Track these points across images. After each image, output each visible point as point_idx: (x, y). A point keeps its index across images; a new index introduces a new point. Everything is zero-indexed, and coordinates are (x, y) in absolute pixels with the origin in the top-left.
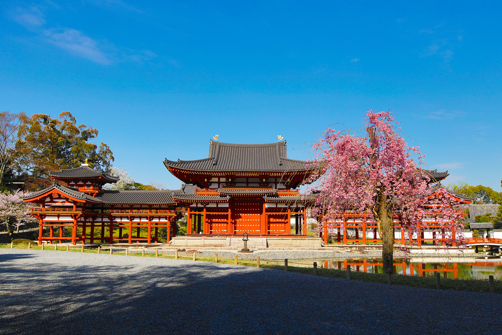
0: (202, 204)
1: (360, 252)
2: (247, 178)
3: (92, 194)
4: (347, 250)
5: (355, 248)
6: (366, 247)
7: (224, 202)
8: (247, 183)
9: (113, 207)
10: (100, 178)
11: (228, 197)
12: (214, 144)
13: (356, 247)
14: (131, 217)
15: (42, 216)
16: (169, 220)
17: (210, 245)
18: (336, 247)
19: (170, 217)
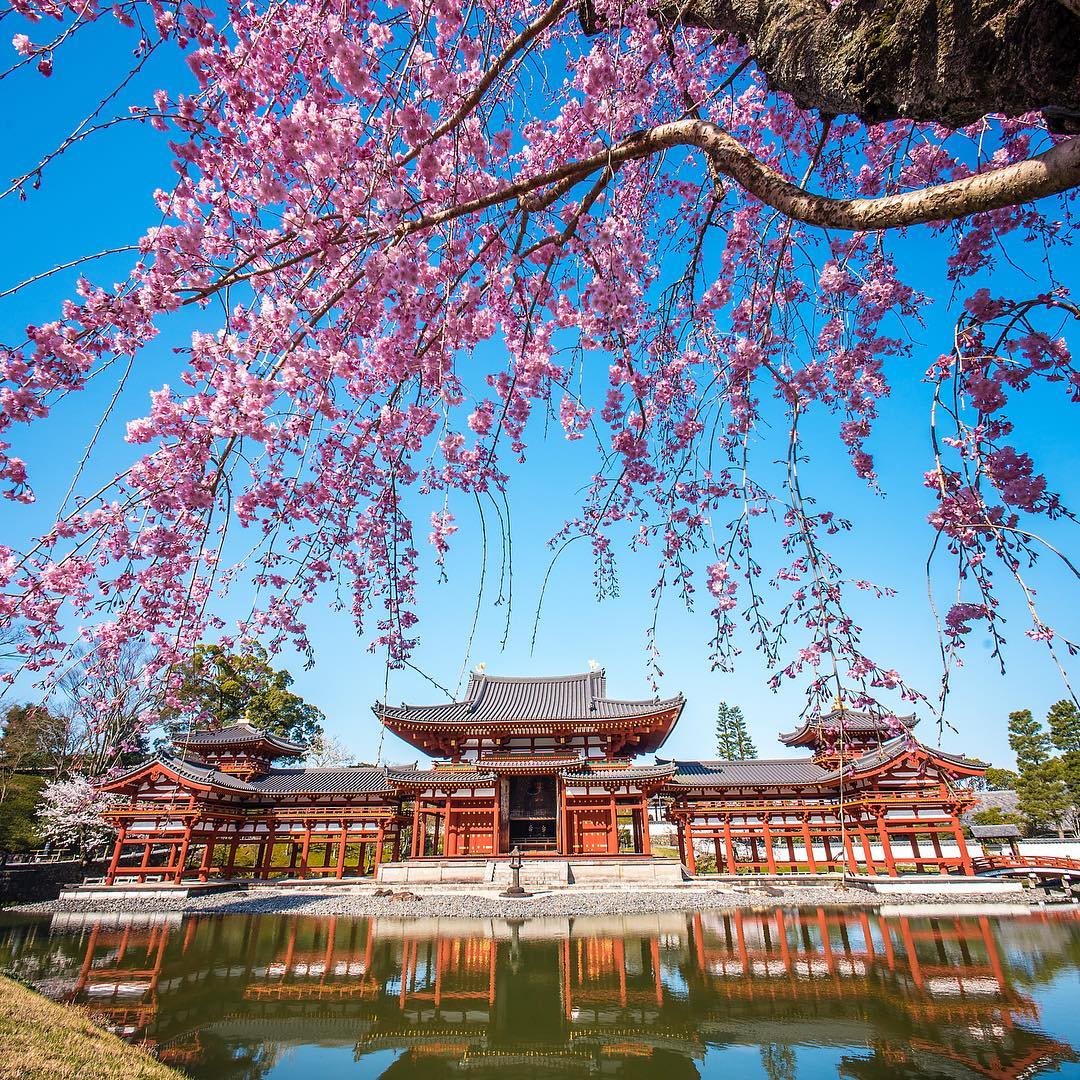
0: (443, 792)
1: (765, 893)
2: (533, 737)
3: (243, 777)
4: (737, 888)
5: (754, 883)
6: (777, 880)
7: (484, 785)
8: (533, 747)
9: (279, 802)
10: (261, 744)
11: (492, 774)
12: (475, 679)
13: (756, 880)
14: (309, 822)
15: (126, 822)
16: (382, 827)
17: (454, 881)
18: (714, 880)
19: (383, 821)
